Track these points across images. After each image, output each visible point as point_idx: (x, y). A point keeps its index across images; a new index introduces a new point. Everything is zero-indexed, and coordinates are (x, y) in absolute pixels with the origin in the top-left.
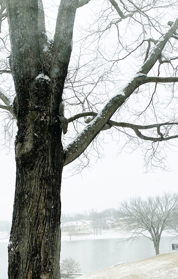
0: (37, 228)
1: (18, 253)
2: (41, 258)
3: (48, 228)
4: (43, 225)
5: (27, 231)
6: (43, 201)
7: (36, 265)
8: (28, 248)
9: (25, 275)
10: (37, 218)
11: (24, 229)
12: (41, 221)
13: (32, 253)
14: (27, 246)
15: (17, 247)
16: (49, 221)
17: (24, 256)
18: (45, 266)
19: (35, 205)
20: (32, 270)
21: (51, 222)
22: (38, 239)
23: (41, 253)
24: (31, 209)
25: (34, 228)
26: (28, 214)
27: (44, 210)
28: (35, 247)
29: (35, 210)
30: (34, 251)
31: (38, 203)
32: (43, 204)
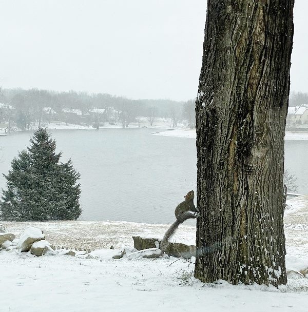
0: (249, 68)
1: (214, 111)
2: (253, 121)
3: (269, 69)
4: (260, 63)
5: (230, 73)
6: (261, 18)
7: (245, 133)
8: (231, 104)
9: (226, 146)
10: (248, 51)
11: (224, 71)
12: (257, 56)
13: (238, 112)
14: (231, 99)
15: (212, 100)
16: (271, 57)
17: (224, 117)
18: (260, 135)
19: (246, 26)
20: (238, 140)
21: (275, 59)
22: (249, 88)
23: (255, 112)
24: (237, 34)
25: (242, 69)
26: (233, 43)
27: (263, 35)
28: (243, 102)
29: (245, 35)
30: (242, 109)
31: (252, 21)
32: (260, 24)
